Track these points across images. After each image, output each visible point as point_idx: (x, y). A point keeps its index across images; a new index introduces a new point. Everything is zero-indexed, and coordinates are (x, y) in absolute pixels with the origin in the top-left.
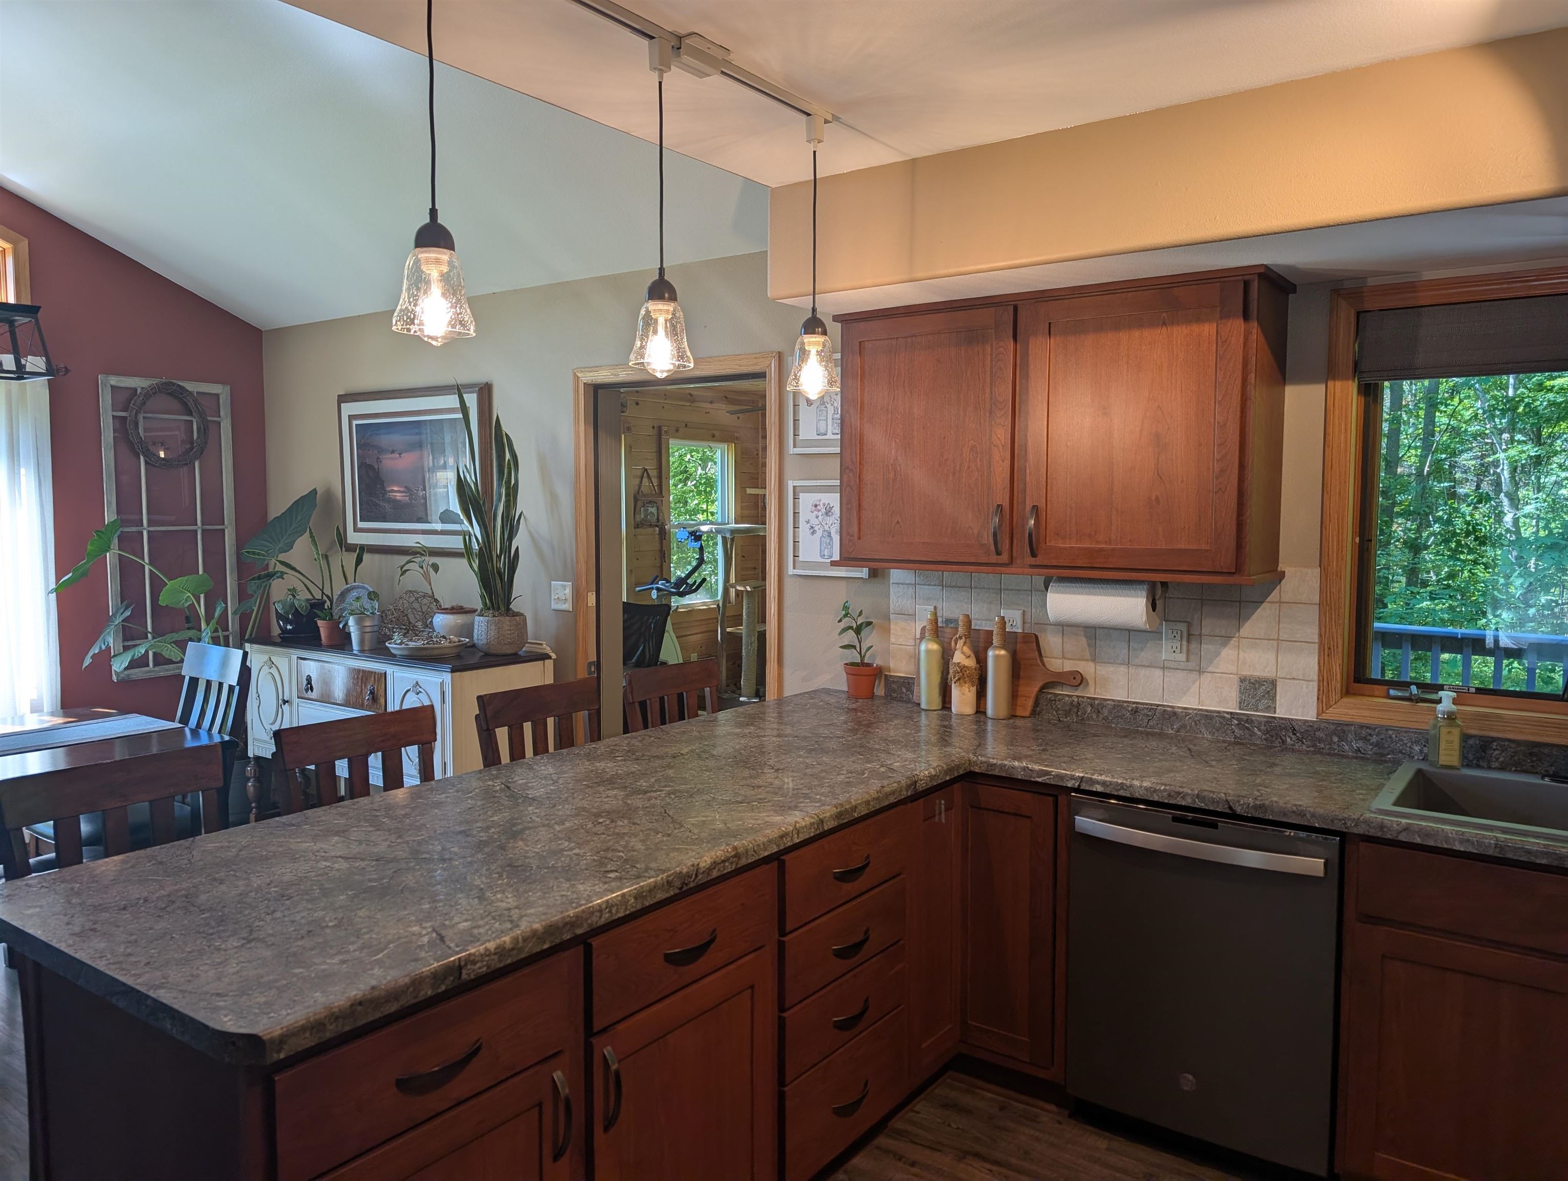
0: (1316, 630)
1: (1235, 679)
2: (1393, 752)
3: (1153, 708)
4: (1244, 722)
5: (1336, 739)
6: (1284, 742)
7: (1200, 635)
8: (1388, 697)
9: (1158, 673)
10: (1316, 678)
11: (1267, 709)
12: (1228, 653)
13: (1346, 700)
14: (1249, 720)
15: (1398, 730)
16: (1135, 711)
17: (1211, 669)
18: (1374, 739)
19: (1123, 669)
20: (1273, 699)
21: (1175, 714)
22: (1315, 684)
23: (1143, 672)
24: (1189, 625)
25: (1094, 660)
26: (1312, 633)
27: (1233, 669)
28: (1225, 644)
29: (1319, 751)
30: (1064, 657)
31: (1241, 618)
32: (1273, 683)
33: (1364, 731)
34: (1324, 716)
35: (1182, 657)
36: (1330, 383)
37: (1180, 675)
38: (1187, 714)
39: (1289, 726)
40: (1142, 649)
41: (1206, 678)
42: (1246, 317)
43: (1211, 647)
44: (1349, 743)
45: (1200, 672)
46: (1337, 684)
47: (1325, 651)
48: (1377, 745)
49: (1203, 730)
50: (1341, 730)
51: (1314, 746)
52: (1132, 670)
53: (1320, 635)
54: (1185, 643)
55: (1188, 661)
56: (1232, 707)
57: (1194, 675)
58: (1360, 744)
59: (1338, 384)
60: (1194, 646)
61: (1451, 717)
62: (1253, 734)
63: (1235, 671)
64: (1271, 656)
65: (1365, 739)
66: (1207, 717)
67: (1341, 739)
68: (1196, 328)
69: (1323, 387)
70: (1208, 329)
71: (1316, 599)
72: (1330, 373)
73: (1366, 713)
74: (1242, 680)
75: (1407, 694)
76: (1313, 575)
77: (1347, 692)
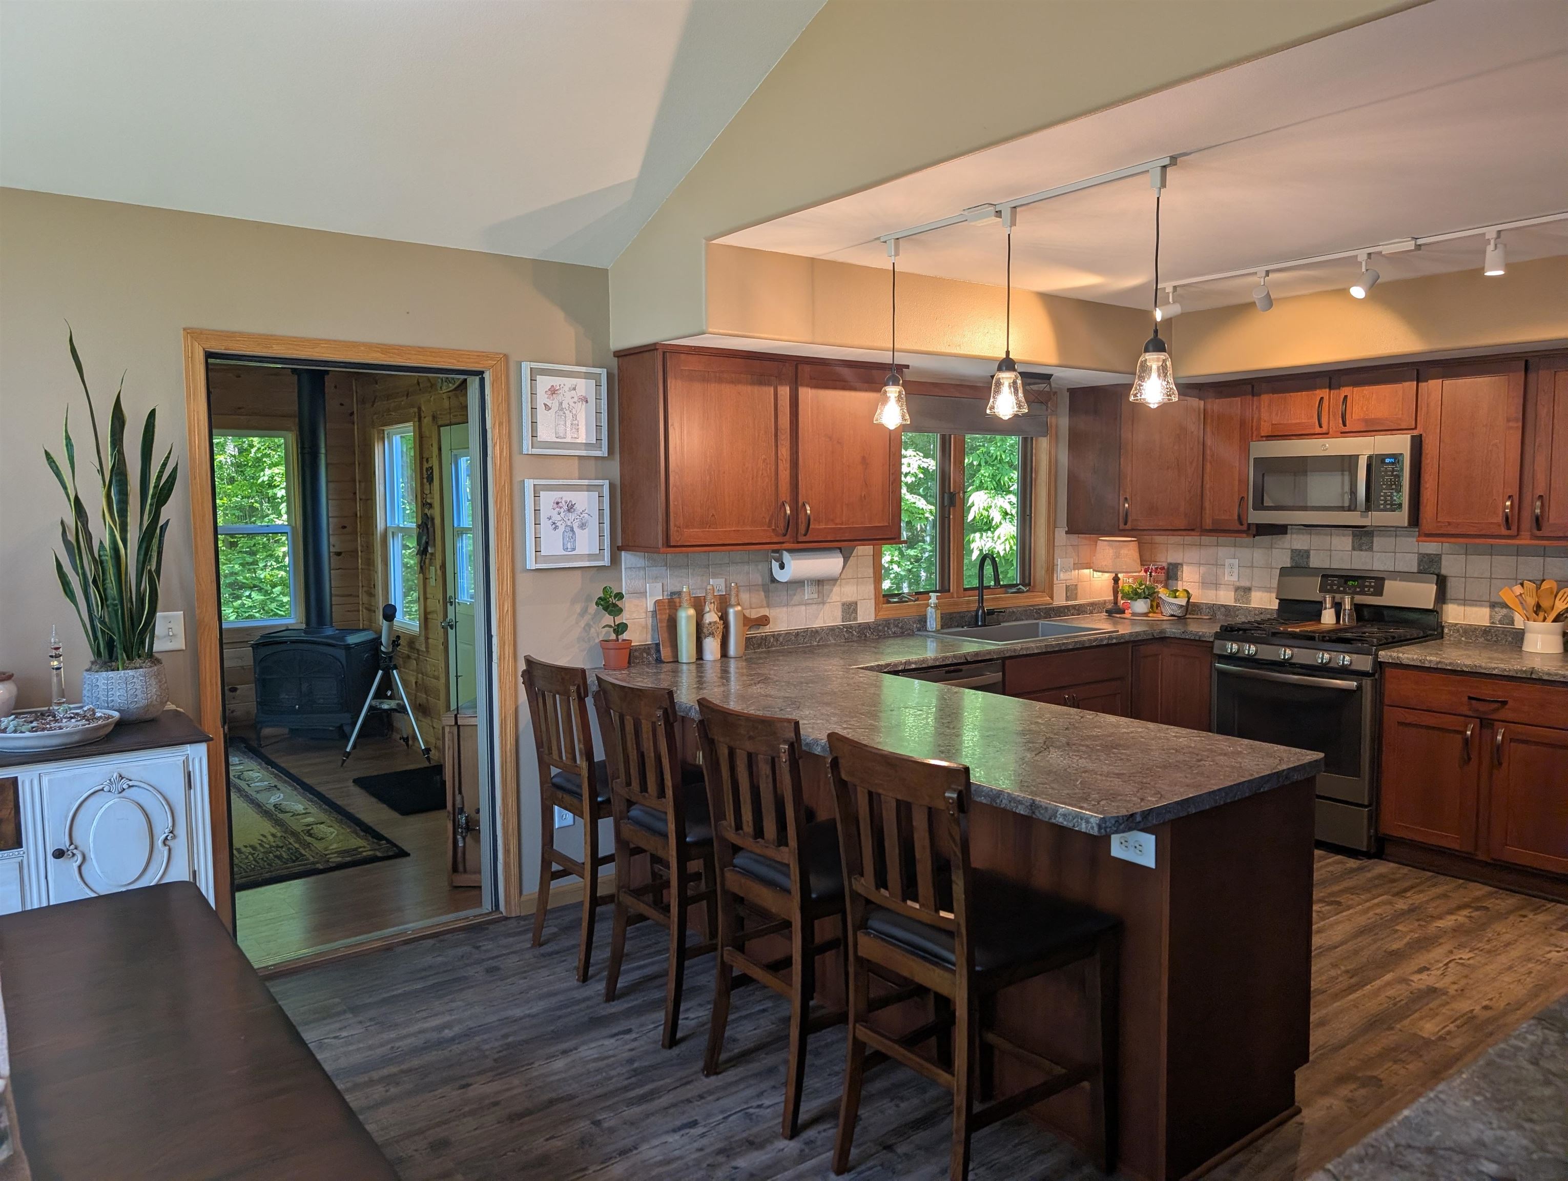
0: (872, 571)
1: (840, 604)
3: (806, 631)
4: (847, 629)
5: (886, 629)
6: (866, 636)
7: (823, 581)
9: (803, 608)
10: (873, 596)
11: (855, 619)
12: (836, 590)
13: (880, 607)
14: (850, 627)
16: (797, 634)
17: (829, 601)
18: (900, 625)
19: (785, 609)
20: (857, 613)
21: (817, 631)
22: (873, 601)
23: (796, 609)
25: (768, 606)
27: (838, 599)
28: (834, 585)
29: (880, 638)
30: (751, 608)
32: (856, 603)
33: (894, 622)
34: (877, 618)
35: (816, 596)
37: (815, 607)
38: (823, 630)
39: (867, 626)
40: (795, 595)
41: (827, 606)
43: (829, 588)
44: (891, 629)
45: (824, 603)
48: (902, 628)
49: (831, 638)
50: (887, 623)
51: (878, 635)
52: (790, 609)
54: (817, 587)
55: (819, 598)
56: (838, 622)
57: (821, 606)
58: (896, 629)
60: (820, 587)
62: (853, 635)
64: (855, 587)
65: (897, 626)
66: (832, 629)
67: (888, 628)
74: (843, 605)
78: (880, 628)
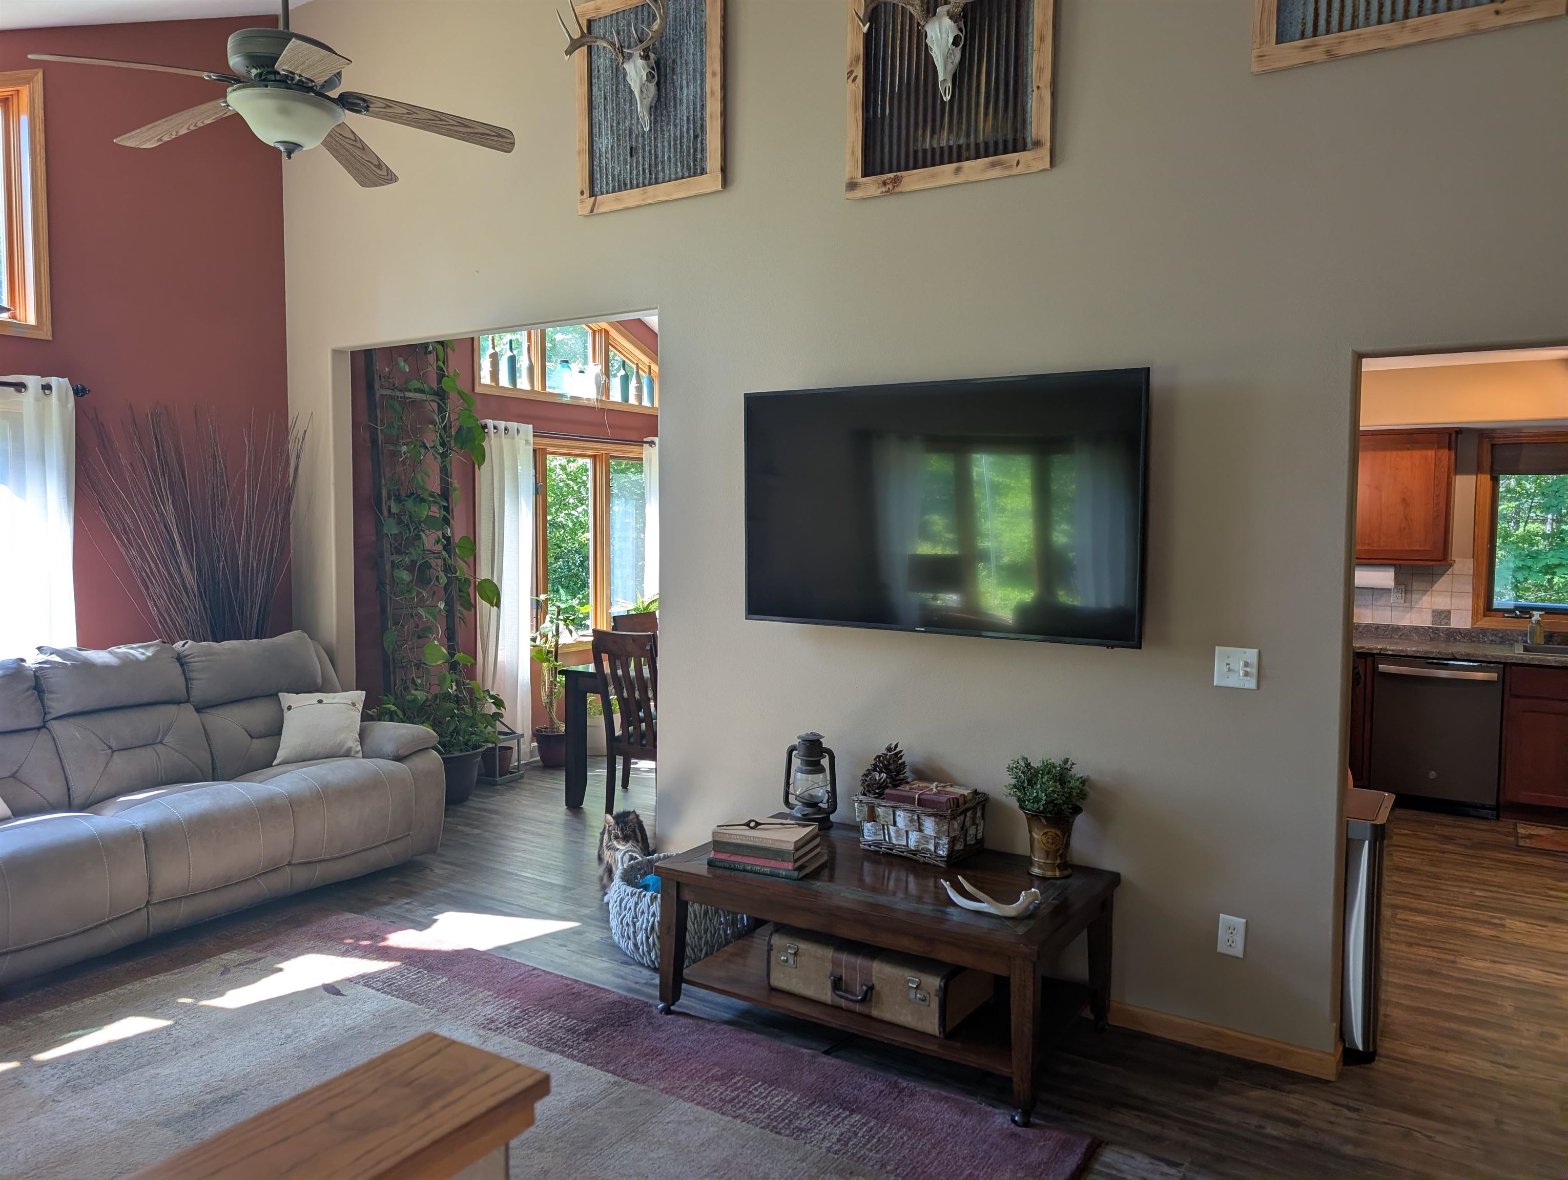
0: (1471, 587)
1: (1430, 611)
2: (1509, 640)
3: (1388, 626)
4: (1435, 631)
5: (1481, 636)
6: (1455, 639)
7: (1411, 591)
8: (1504, 617)
9: (1388, 609)
10: (1471, 609)
11: (1446, 624)
12: (1426, 599)
13: (1485, 618)
14: (1437, 629)
15: (1512, 631)
16: (1377, 628)
17: (1417, 606)
18: (1500, 635)
19: (1369, 608)
20: (1449, 619)
21: (1399, 628)
22: (1471, 612)
23: (1382, 609)
24: (1406, 586)
26: (1469, 588)
28: (1424, 594)
29: (1474, 641)
31: (1433, 583)
32: (1449, 612)
33: (1495, 632)
34: (1475, 626)
35: (1403, 601)
36: (1479, 475)
37: (1401, 610)
38: (1405, 628)
39: (1458, 631)
40: (1380, 598)
41: (1415, 611)
42: (1450, 449)
43: (1417, 596)
44: (1488, 638)
45: (1411, 608)
46: (1481, 611)
47: (1476, 595)
48: (1501, 638)
49: (1414, 635)
50: (1484, 632)
51: (1471, 639)
52: (1374, 608)
53: (1473, 589)
54: (1403, 594)
55: (1405, 602)
56: (1428, 624)
57: (1408, 610)
58: (1494, 637)
59: (1483, 476)
60: (1409, 596)
61: (1538, 622)
62: (1440, 636)
63: (1429, 606)
64: (1448, 600)
65: (1496, 635)
66: (1416, 629)
67: (1484, 636)
68: (1425, 452)
69: (1474, 477)
70: (1431, 453)
71: (1471, 573)
72: (1479, 470)
73: (1497, 624)
74: (1434, 611)
75: (1513, 615)
76: (1470, 563)
77: (1484, 616)
78: (1474, 634)
